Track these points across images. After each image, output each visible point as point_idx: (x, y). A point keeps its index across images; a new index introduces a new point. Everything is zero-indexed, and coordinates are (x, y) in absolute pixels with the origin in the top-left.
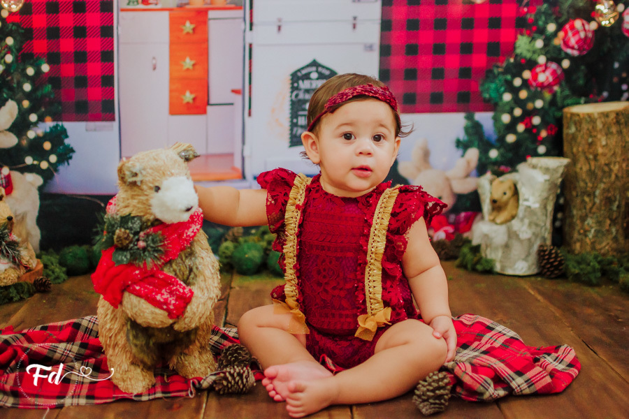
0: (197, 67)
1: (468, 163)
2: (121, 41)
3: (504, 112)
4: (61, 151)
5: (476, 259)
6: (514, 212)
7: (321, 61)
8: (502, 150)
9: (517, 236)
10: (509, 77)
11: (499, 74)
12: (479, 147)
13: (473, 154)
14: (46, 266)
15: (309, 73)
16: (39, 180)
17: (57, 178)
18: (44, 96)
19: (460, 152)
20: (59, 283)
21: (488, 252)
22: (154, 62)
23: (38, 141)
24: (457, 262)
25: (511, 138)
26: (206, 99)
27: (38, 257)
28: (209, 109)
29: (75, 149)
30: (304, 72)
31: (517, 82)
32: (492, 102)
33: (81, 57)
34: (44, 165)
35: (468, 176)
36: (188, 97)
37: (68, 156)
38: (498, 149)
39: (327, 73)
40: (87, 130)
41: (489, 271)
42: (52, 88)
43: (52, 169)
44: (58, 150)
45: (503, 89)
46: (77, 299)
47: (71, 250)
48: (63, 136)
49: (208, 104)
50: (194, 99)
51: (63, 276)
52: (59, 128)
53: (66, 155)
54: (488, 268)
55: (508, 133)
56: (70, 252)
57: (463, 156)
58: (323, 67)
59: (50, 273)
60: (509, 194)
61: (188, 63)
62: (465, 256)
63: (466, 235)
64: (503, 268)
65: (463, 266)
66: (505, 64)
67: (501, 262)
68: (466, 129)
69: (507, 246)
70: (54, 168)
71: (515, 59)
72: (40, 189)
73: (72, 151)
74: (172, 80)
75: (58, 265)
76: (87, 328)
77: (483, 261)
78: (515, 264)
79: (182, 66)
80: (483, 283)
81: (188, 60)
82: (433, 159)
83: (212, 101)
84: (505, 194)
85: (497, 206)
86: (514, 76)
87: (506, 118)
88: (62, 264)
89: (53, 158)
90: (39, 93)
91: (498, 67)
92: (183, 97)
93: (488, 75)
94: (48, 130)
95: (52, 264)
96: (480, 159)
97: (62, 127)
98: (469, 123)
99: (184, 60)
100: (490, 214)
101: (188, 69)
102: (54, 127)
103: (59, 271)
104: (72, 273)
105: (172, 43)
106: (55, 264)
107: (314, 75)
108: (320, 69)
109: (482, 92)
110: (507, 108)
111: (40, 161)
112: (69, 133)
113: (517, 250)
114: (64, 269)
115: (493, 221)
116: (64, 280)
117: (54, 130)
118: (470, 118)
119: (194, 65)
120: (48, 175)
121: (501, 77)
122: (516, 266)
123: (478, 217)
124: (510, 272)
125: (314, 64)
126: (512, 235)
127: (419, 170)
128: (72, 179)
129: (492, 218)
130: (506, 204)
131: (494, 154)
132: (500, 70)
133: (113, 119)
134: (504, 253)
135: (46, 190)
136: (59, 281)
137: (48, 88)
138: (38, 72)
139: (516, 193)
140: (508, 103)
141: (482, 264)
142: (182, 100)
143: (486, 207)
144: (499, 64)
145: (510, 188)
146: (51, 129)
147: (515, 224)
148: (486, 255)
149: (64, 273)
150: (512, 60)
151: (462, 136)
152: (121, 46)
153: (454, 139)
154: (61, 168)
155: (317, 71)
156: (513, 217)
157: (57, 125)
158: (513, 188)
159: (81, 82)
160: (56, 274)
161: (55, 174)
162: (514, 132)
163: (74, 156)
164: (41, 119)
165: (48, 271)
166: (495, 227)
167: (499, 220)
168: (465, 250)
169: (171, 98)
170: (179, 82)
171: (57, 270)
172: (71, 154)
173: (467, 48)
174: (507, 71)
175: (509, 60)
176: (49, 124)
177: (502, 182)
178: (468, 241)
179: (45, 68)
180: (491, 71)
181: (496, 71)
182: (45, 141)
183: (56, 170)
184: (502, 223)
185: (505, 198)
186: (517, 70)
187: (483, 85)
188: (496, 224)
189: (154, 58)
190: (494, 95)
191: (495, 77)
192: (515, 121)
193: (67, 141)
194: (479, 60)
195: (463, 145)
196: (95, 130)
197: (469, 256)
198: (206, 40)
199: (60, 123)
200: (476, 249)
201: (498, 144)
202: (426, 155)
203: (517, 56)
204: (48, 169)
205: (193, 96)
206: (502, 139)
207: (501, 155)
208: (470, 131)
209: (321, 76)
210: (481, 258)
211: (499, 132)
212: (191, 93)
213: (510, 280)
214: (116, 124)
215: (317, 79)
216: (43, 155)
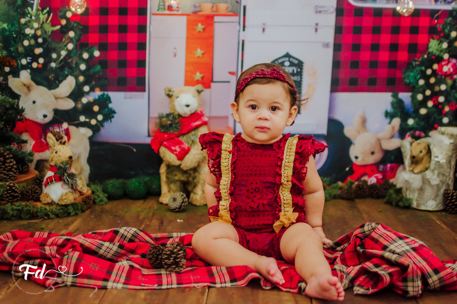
0: (205, 55)
1: (393, 128)
2: (152, 36)
3: (419, 92)
4: (106, 112)
5: (398, 198)
6: (427, 165)
7: (292, 53)
8: (416, 119)
9: (429, 182)
10: (423, 68)
11: (416, 65)
12: (400, 118)
13: (397, 122)
14: (93, 192)
15: (284, 62)
16: (89, 133)
17: (103, 131)
18: (94, 73)
19: (388, 120)
20: (103, 205)
21: (408, 193)
22: (175, 51)
23: (90, 105)
24: (385, 200)
25: (423, 111)
26: (211, 78)
27: (88, 185)
28: (213, 85)
29: (116, 111)
30: (280, 61)
31: (429, 72)
32: (411, 85)
33: (123, 47)
34: (93, 122)
35: (392, 137)
36: (198, 76)
37: (111, 116)
38: (414, 118)
39: (296, 62)
40: (125, 98)
41: (408, 207)
42: (101, 68)
43: (99, 125)
44: (104, 112)
45: (419, 76)
46: (116, 216)
47: (111, 182)
48: (108, 102)
49: (212, 81)
50: (202, 78)
51: (105, 200)
52: (105, 96)
53: (109, 115)
54: (407, 205)
55: (422, 107)
56: (110, 183)
57: (390, 123)
58: (294, 58)
59: (96, 197)
60: (424, 152)
61: (199, 52)
62: (391, 195)
63: (391, 181)
64: (418, 205)
65: (389, 203)
66: (420, 59)
67: (417, 200)
68: (393, 104)
69: (421, 190)
70: (101, 123)
71: (428, 56)
72: (90, 138)
73: (114, 112)
74: (187, 64)
75: (102, 192)
76: (123, 234)
77: (404, 200)
78: (427, 202)
79: (195, 54)
80: (404, 215)
81: (199, 50)
82: (369, 124)
83: (215, 79)
84: (421, 152)
85: (415, 161)
86: (427, 68)
87: (420, 97)
88: (104, 191)
89: (100, 117)
90: (92, 71)
91: (415, 61)
92: (195, 76)
93: (408, 66)
94: (97, 97)
95: (98, 191)
96: (401, 125)
97: (107, 95)
98: (395, 100)
99: (196, 50)
100: (410, 167)
101: (199, 57)
102: (101, 95)
103: (103, 196)
104: (111, 198)
105: (188, 38)
106: (99, 191)
107: (287, 64)
108: (291, 59)
109: (404, 78)
110: (421, 89)
111: (91, 119)
112: (112, 100)
113: (429, 192)
114: (106, 195)
115: (412, 171)
116: (106, 203)
117: (101, 97)
118: (395, 96)
119: (203, 54)
120: (96, 129)
121: (418, 68)
122: (428, 204)
123: (401, 168)
124: (423, 208)
125: (287, 55)
126: (425, 181)
127: (359, 133)
128: (113, 132)
129: (411, 169)
130: (422, 159)
131: (411, 122)
132: (417, 63)
133: (144, 90)
134: (419, 194)
135: (94, 140)
136: (102, 203)
137: (98, 68)
138: (91, 56)
139: (429, 152)
140: (422, 86)
141: (403, 202)
142: (194, 78)
143: (407, 161)
144: (416, 59)
145: (425, 148)
146: (99, 97)
147: (428, 174)
148: (406, 196)
149: (106, 197)
150: (426, 56)
151: (390, 109)
152: (152, 40)
153: (383, 111)
154: (106, 124)
155: (289, 61)
156: (427, 169)
157: (104, 94)
158: (427, 148)
159: (122, 64)
160: (100, 198)
161: (101, 128)
162: (426, 107)
163: (115, 115)
164: (92, 89)
165: (95, 195)
166: (413, 176)
167: (416, 171)
168: (391, 191)
169: (186, 76)
170: (192, 66)
171: (101, 195)
172: (113, 115)
173: (394, 47)
174: (422, 64)
175: (423, 56)
176: (98, 93)
177: (419, 144)
178: (393, 186)
179: (97, 54)
180: (411, 64)
181: (414, 64)
182: (95, 105)
183: (102, 126)
184: (418, 173)
185: (421, 155)
186: (429, 63)
187: (405, 73)
188: (414, 173)
189: (175, 48)
190: (412, 81)
191: (414, 68)
192: (426, 99)
193: (110, 106)
194: (402, 56)
195: (389, 116)
196: (131, 98)
197: (394, 196)
198: (212, 37)
199: (106, 93)
200: (399, 191)
201: (414, 115)
202: (364, 121)
203: (429, 53)
204: (96, 125)
205: (201, 75)
206: (416, 111)
207: (416, 123)
208: (395, 105)
209: (292, 64)
210: (403, 197)
211: (415, 106)
212: (200, 73)
213: (423, 214)
214: (146, 94)
215: (289, 66)
216: (93, 115)
